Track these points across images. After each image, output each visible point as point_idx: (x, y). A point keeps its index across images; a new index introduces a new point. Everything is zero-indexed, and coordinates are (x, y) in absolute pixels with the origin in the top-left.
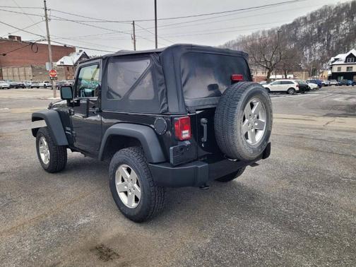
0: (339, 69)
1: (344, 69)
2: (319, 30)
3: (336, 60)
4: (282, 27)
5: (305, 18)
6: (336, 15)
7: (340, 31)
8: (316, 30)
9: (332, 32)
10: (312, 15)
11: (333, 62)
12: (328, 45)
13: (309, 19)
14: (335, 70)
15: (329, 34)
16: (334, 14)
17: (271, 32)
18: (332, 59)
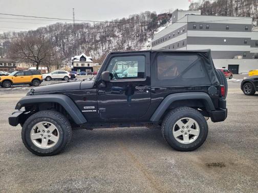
0: (77, 65)
1: (80, 65)
2: (57, 38)
3: (75, 59)
4: (29, 32)
5: (46, 29)
6: (65, 30)
7: (69, 41)
8: (54, 38)
9: (65, 41)
10: (50, 27)
11: (73, 60)
12: (64, 49)
13: (48, 29)
14: (75, 65)
15: (63, 42)
16: (64, 29)
17: (21, 34)
18: (72, 58)
